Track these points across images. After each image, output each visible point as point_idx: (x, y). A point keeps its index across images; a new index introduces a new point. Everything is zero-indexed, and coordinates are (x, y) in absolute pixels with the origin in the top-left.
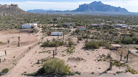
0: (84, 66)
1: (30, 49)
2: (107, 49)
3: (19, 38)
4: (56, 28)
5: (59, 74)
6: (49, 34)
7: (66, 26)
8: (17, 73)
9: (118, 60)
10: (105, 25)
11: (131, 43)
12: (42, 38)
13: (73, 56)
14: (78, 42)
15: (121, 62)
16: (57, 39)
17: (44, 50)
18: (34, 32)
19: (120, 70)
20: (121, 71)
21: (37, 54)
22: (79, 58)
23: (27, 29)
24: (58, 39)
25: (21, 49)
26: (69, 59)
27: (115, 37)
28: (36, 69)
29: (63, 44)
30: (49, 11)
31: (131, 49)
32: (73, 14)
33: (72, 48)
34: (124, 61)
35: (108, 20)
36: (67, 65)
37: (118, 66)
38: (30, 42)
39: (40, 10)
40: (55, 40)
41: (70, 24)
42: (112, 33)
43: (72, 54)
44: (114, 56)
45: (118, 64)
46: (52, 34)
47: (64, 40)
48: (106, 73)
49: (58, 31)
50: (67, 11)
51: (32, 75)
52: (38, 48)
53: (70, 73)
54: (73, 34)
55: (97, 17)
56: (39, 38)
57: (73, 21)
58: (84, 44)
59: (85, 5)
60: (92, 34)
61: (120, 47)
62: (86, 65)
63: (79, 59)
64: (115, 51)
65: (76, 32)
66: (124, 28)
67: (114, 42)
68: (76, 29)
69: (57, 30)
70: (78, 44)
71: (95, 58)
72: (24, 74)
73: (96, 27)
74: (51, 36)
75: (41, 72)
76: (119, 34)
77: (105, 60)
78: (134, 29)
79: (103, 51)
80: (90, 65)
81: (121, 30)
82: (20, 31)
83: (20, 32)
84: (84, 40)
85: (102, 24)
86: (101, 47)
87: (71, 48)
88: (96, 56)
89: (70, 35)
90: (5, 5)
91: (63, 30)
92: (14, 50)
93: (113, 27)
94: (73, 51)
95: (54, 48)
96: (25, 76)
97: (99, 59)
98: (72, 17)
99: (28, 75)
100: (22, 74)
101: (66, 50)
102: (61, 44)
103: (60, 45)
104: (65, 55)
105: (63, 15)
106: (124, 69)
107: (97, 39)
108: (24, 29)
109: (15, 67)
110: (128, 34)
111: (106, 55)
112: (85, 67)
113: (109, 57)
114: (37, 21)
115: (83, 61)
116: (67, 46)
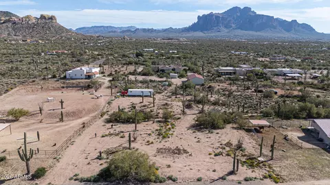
0: (185, 165)
1: (84, 127)
2: (240, 129)
3: (62, 102)
4: (140, 78)
5: (138, 180)
6: (124, 93)
7: (163, 71)
8: (62, 176)
9: (256, 153)
10: (252, 72)
11: (296, 117)
12: (109, 103)
13: (167, 145)
14: (184, 113)
15: (259, 159)
16: (140, 105)
17: (112, 131)
18: (92, 87)
19: (253, 175)
20: (254, 177)
21: (99, 138)
22: (179, 150)
23: (78, 80)
24: (142, 104)
25: (66, 127)
26: (159, 151)
27: (264, 101)
28: (96, 168)
29: (151, 117)
31: (291, 131)
32: (183, 38)
33: (170, 126)
34: (267, 156)
35: (264, 54)
36: (154, 163)
37: (252, 166)
38: (84, 112)
39: (107, 27)
40: (135, 107)
41: (172, 66)
42: (261, 91)
43: (167, 139)
44: (250, 145)
45: (252, 162)
46: (129, 93)
47: (155, 108)
48: (225, 179)
49: (144, 86)
50: (170, 30)
51: (88, 180)
52: (100, 126)
53: (157, 178)
54: (175, 93)
55: (240, 46)
56: (102, 102)
57: (179, 58)
58: (195, 116)
59: (211, 15)
60: (218, 92)
61: (269, 126)
62: (191, 164)
63: (178, 152)
64: (256, 136)
65: (182, 87)
66: (293, 78)
68: (185, 79)
69: (141, 82)
70: (182, 117)
71: (210, 150)
72: (75, 178)
73: (230, 74)
74: (127, 98)
75: (105, 175)
76: (276, 93)
77: (228, 155)
78: (316, 82)
79: (230, 134)
80: (199, 163)
81: (284, 84)
82: (62, 85)
83: (63, 87)
84: (197, 108)
85: (245, 67)
86: (231, 125)
87: (168, 125)
88: (212, 146)
89: (168, 94)
90: (27, 17)
91: (154, 81)
92: (52, 129)
93: (269, 75)
94: (171, 132)
95: (131, 127)
96: (77, 181)
97: (218, 151)
98: (179, 47)
99: (82, 180)
100: (71, 179)
101: (157, 130)
102: (147, 117)
103: (145, 118)
104: (152, 143)
105: (159, 40)
106: (261, 173)
107: (224, 105)
108: (71, 81)
109: (57, 164)
110: (296, 93)
111: (235, 142)
112: (188, 168)
113: (239, 147)
114: (100, 57)
115: (185, 155)
116: (159, 122)
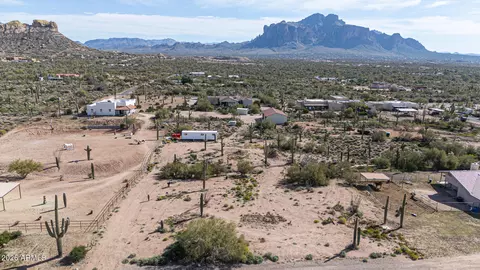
0: (284, 237)
1: (127, 186)
2: (349, 185)
3: (88, 150)
4: (196, 115)
5: (221, 261)
6: (176, 136)
7: (225, 104)
8: (111, 258)
9: (379, 219)
10: (349, 105)
11: (422, 168)
12: (157, 151)
13: (254, 210)
14: (266, 164)
15: (384, 227)
16: (201, 153)
17: (170, 192)
18: (127, 128)
19: (381, 250)
20: (383, 252)
21: (153, 202)
22: (272, 217)
23: (106, 118)
24: (205, 152)
25: (101, 186)
26: (244, 219)
27: (375, 147)
28: (158, 246)
29: (222, 171)
30: (163, 46)
31: (418, 187)
32: (245, 57)
33: (250, 183)
34: (393, 223)
35: (360, 81)
36: (242, 236)
37: (376, 237)
38: (122, 165)
39: (132, 40)
40: (195, 157)
41: (238, 97)
42: (367, 133)
43: (251, 202)
44: (369, 209)
45: (375, 232)
46: (183, 137)
47: (225, 158)
48: (344, 257)
49: (203, 125)
50: (224, 45)
51: (151, 263)
52: (148, 184)
53: (249, 257)
54: (248, 136)
55: (325, 70)
56: (146, 149)
57: (244, 86)
58: (282, 168)
60: (308, 134)
61: (388, 182)
62: (293, 236)
63: (271, 219)
64: (372, 195)
65: (258, 127)
66: (406, 115)
67: (372, 162)
68: (258, 116)
69: (198, 120)
70: (265, 170)
71: (315, 216)
72: (130, 260)
73: (320, 108)
74: (181, 143)
75: (175, 254)
76: (388, 135)
77: (341, 223)
78: (437, 119)
79: (336, 194)
80: (303, 235)
81: (396, 123)
82: (82, 125)
83: (84, 128)
84: (283, 158)
85: (340, 99)
86: (334, 182)
87: (247, 182)
88: (316, 210)
89: (239, 138)
90: (14, 23)
91: (216, 119)
92: (80, 190)
93: (373, 110)
94: (254, 192)
95: (197, 185)
96: (134, 265)
97: (327, 217)
98: (241, 69)
99: (141, 263)
100: (125, 262)
101: (233, 189)
102: (217, 171)
103: (213, 173)
104: (232, 207)
105: (210, 60)
106: (391, 247)
107: (320, 152)
108: (95, 119)
109: (101, 241)
110: (414, 135)
111: (346, 205)
112: (289, 242)
113: (354, 211)
114: (128, 83)
115: (281, 224)
116: (234, 177)
